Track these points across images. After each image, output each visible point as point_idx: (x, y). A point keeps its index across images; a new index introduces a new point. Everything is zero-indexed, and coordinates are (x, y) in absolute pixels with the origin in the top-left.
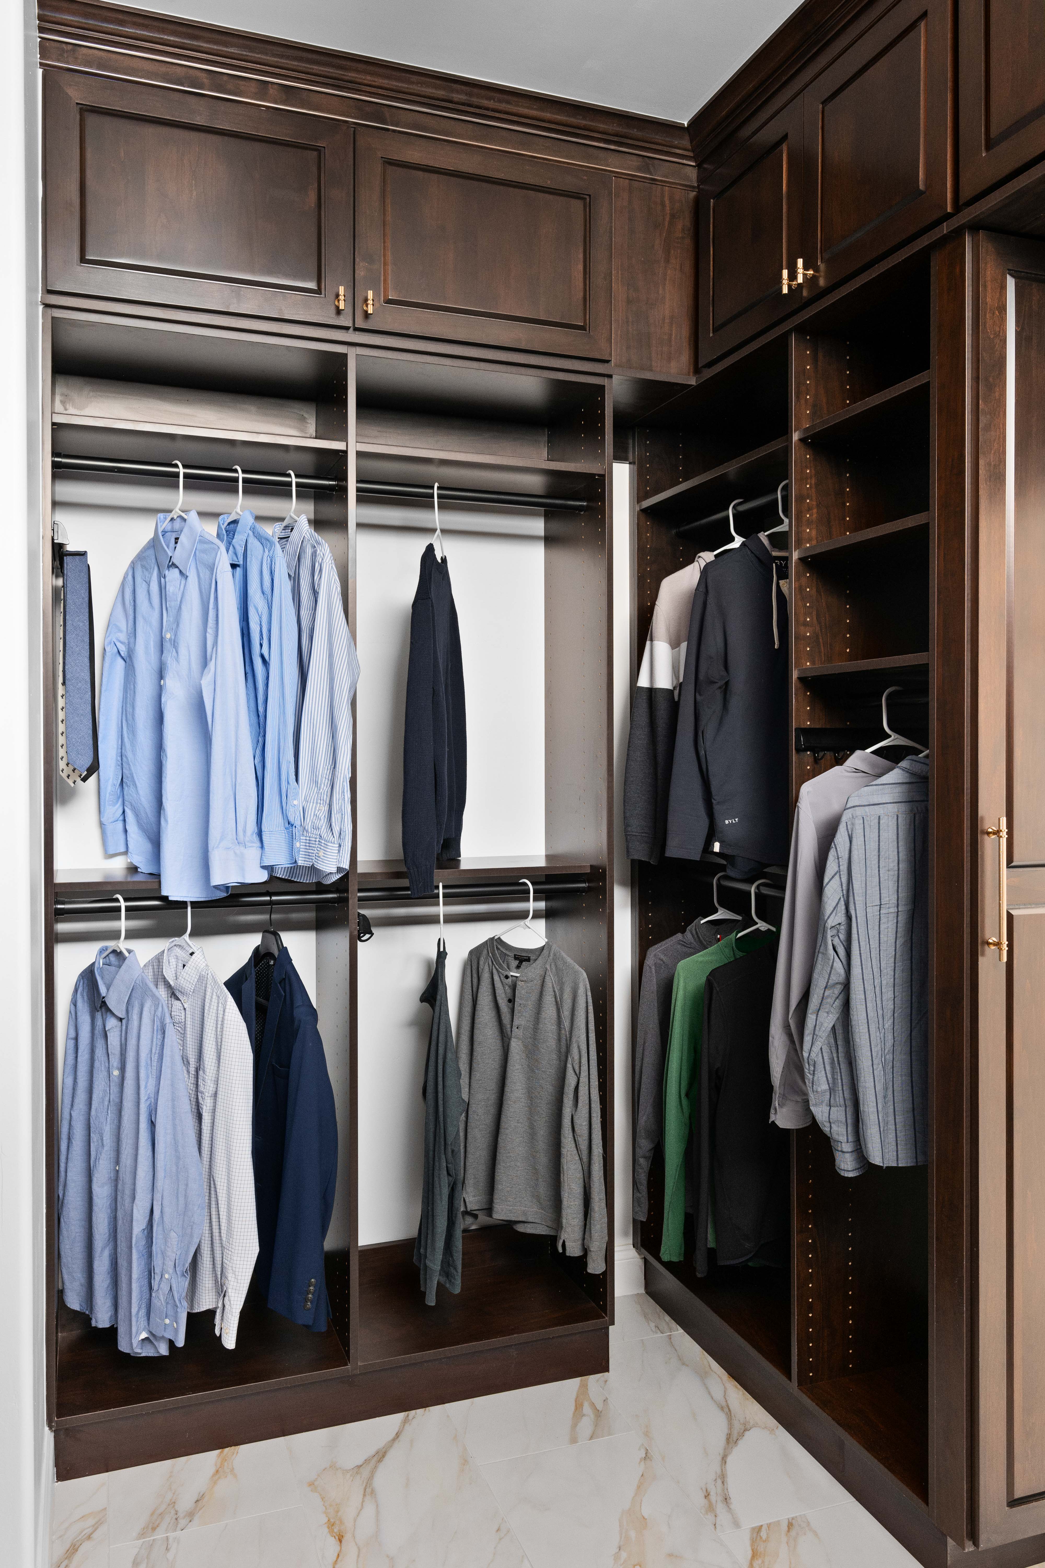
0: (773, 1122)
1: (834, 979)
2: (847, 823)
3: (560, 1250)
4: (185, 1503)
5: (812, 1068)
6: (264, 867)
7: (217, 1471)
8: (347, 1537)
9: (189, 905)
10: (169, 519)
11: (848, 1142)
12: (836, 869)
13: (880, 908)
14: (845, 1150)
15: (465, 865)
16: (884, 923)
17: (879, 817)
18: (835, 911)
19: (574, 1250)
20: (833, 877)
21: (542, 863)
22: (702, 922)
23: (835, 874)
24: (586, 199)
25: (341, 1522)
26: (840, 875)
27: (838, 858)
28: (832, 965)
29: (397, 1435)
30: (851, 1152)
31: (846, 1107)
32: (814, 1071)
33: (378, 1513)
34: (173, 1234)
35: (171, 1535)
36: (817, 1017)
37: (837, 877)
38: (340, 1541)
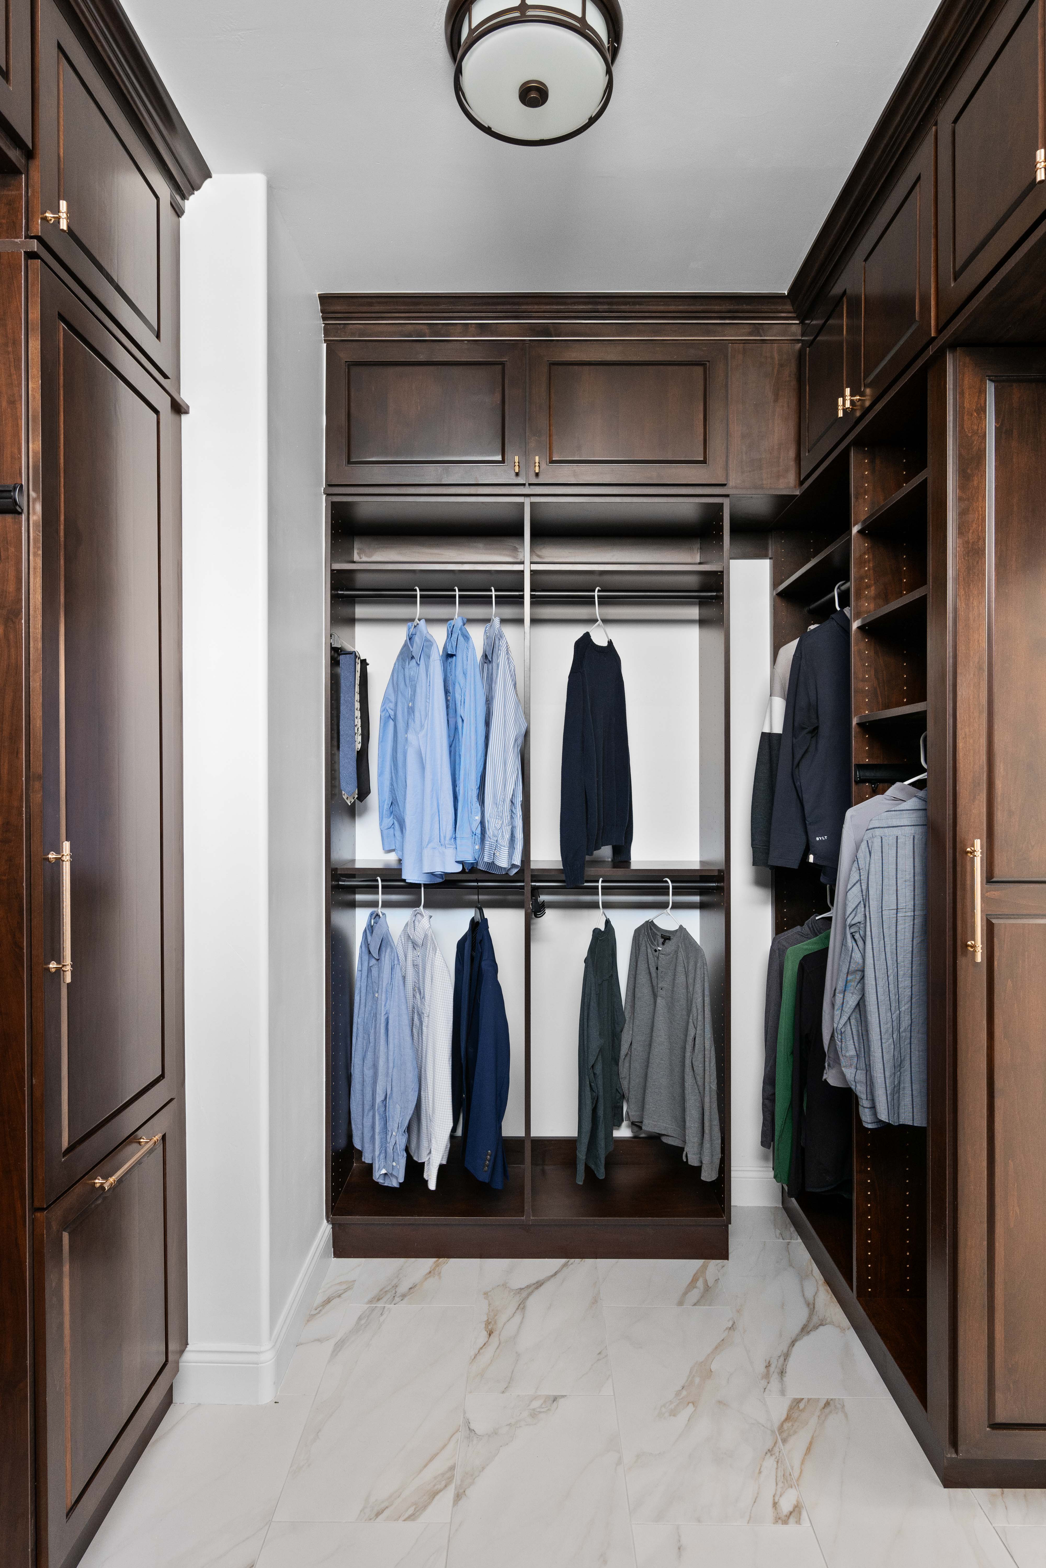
0: (825, 1080)
1: (853, 967)
2: (867, 841)
3: (685, 1160)
4: (403, 1288)
5: (840, 1037)
6: (458, 862)
7: (430, 1272)
8: (496, 1334)
9: (422, 885)
10: (413, 626)
11: (867, 1099)
12: (857, 878)
13: (897, 911)
14: (865, 1106)
15: (634, 866)
16: (901, 924)
17: (897, 837)
18: (854, 912)
19: (693, 1161)
20: (855, 884)
21: (697, 867)
22: (817, 918)
23: (857, 882)
24: (706, 364)
25: (495, 1323)
26: (861, 883)
27: (859, 870)
28: (851, 956)
29: (556, 1273)
30: (870, 1108)
31: (867, 1071)
32: (841, 1039)
33: (521, 1322)
34: (398, 1106)
35: (387, 1306)
36: (844, 996)
37: (858, 885)
38: (490, 1335)
